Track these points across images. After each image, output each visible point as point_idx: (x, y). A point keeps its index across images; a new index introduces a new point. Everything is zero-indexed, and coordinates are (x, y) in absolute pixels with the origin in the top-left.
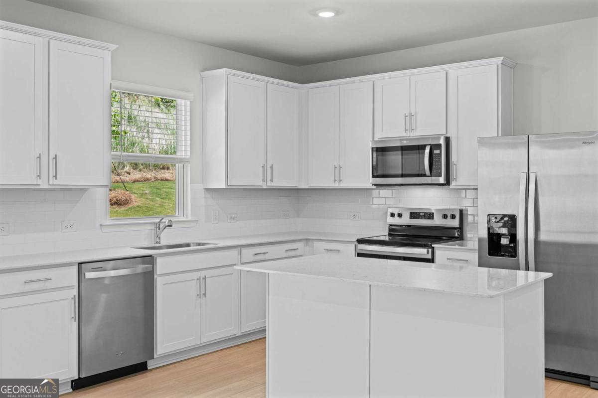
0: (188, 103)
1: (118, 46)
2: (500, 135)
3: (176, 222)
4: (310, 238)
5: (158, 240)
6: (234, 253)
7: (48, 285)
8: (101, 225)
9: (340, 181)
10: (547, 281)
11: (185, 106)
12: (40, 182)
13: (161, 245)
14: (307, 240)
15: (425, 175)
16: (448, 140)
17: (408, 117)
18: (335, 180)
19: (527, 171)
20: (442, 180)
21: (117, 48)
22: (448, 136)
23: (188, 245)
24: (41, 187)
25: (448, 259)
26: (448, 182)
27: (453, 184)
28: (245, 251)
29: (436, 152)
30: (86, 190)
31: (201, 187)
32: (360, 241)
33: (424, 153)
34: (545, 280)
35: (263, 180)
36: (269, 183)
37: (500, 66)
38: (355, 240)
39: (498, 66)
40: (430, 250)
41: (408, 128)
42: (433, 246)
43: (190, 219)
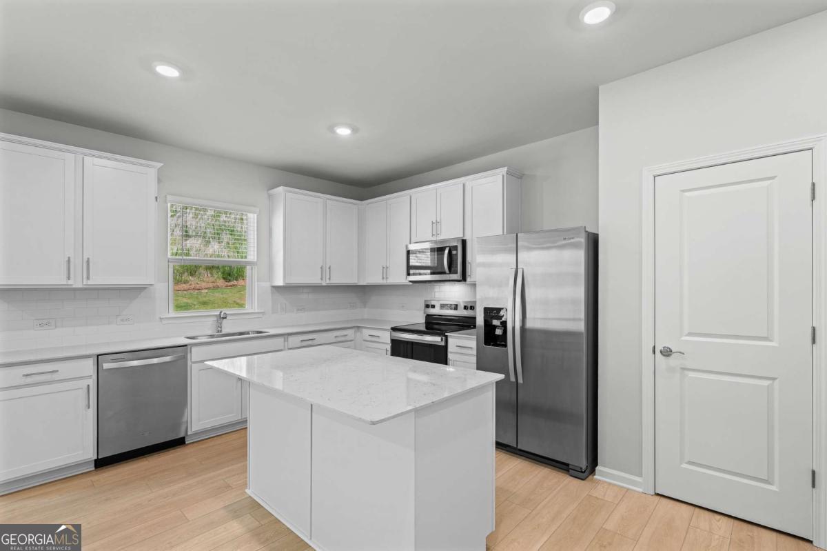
0: (256, 215)
1: (162, 164)
2: (505, 233)
3: (231, 314)
4: (359, 325)
5: (219, 329)
6: (281, 340)
7: (55, 377)
8: (161, 319)
9: (387, 278)
10: (497, 383)
11: (254, 219)
12: (70, 282)
13: (223, 333)
14: (358, 327)
15: (444, 273)
16: (464, 242)
17: (435, 225)
18: (383, 278)
19: (515, 267)
20: (457, 276)
21: (162, 166)
22: (465, 238)
23: (248, 333)
24: (74, 286)
25: (457, 346)
26: (464, 278)
27: (468, 279)
28: (291, 339)
29: (454, 252)
30: (145, 288)
31: (267, 285)
32: (394, 329)
33: (443, 254)
34: (497, 382)
35: (322, 279)
36: (328, 281)
37: (505, 175)
38: (389, 328)
39: (503, 176)
40: (444, 338)
41: (434, 233)
42: (446, 334)
43: (256, 311)
